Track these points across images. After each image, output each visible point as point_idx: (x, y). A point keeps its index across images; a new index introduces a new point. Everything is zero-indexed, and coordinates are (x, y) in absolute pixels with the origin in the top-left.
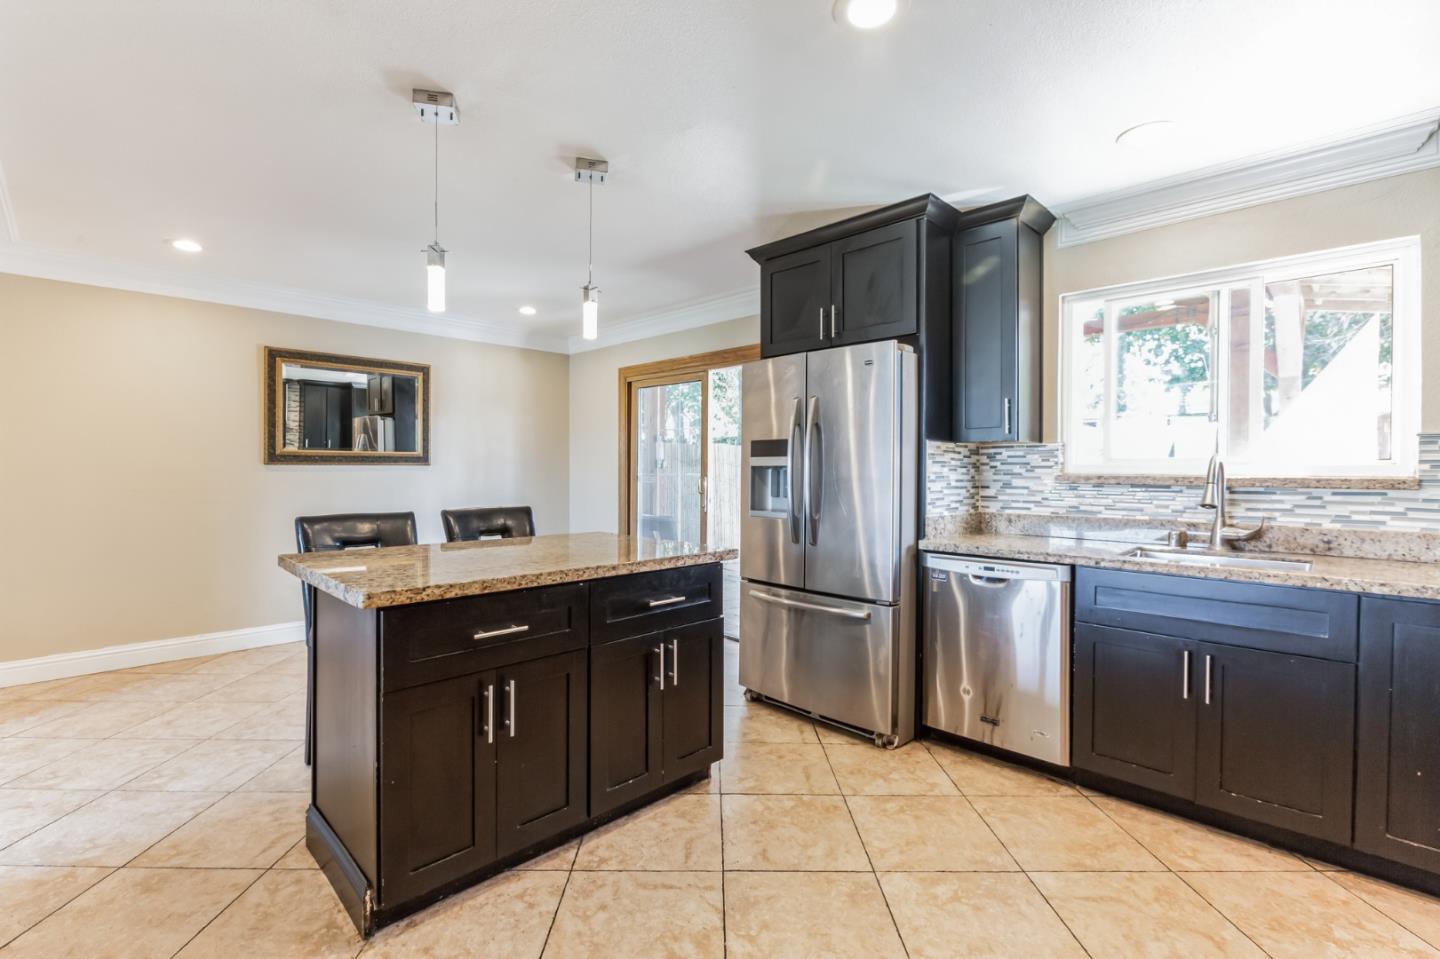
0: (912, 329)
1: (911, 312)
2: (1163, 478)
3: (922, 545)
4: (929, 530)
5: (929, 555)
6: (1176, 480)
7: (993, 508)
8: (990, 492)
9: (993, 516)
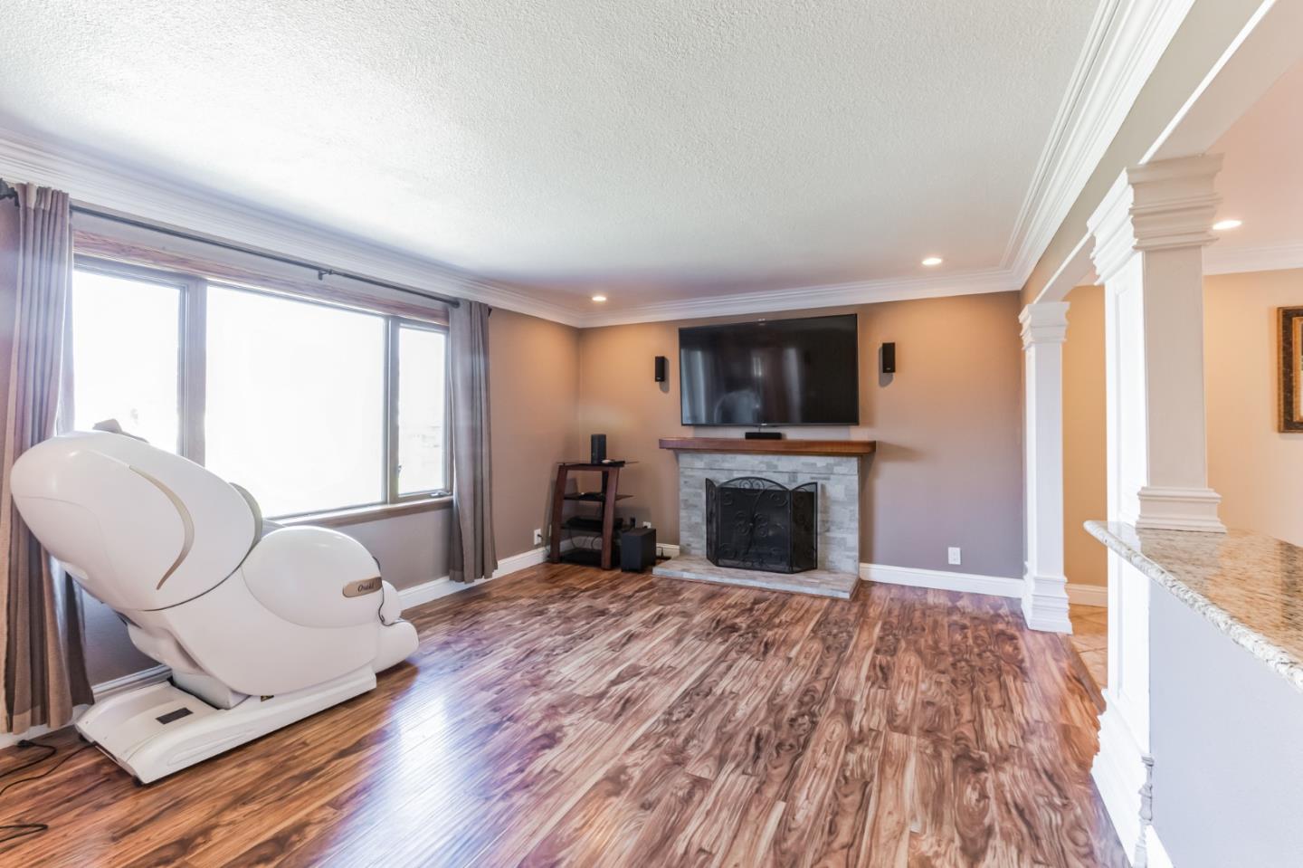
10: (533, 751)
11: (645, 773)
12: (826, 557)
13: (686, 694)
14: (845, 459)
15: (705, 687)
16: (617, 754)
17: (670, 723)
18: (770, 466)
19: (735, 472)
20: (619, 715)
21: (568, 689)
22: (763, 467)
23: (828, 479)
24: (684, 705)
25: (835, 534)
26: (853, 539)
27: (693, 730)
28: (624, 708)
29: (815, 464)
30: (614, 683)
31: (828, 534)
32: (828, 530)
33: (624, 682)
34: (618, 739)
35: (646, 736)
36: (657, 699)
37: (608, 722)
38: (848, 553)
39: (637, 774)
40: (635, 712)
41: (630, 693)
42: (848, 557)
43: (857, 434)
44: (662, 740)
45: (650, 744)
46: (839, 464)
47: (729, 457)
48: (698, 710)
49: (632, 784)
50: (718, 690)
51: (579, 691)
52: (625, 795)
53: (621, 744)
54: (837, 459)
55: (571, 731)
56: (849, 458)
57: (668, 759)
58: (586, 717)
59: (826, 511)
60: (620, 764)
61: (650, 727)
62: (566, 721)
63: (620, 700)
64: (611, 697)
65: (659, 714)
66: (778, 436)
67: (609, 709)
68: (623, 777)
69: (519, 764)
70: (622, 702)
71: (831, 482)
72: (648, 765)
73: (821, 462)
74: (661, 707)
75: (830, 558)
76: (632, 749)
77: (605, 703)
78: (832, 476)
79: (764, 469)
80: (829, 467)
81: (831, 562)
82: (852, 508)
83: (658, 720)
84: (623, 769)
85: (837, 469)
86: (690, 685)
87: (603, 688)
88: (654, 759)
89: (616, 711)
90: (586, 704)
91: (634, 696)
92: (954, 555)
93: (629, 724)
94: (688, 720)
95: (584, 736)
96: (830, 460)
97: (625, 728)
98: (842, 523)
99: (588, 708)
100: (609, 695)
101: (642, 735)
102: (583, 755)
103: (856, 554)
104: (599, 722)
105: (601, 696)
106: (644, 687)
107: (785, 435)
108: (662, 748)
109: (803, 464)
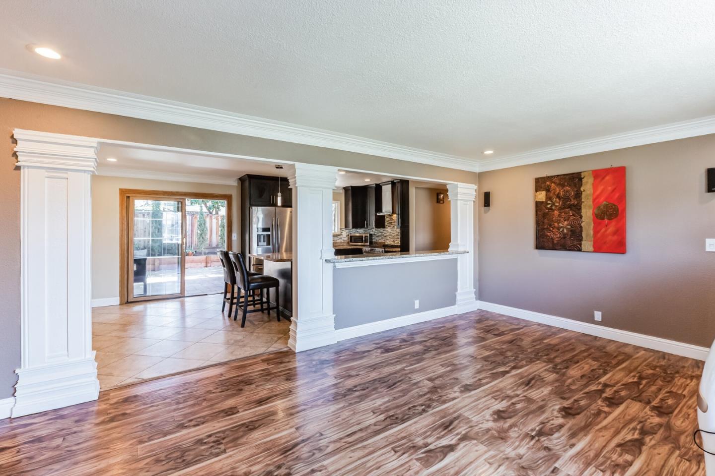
10: (509, 411)
11: (452, 388)
13: (403, 421)
15: (388, 421)
16: (463, 398)
17: (427, 405)
20: (456, 419)
21: (492, 453)
24: (411, 413)
27: (418, 398)
28: (451, 423)
30: (451, 448)
33: (443, 447)
34: (460, 405)
35: (444, 402)
36: (426, 423)
37: (464, 416)
39: (456, 389)
40: (445, 417)
41: (442, 433)
44: (436, 399)
45: (444, 398)
48: (407, 408)
49: (459, 386)
50: (382, 417)
51: (482, 448)
52: (463, 384)
53: (459, 402)
55: (488, 417)
57: (439, 390)
58: (478, 423)
60: (463, 394)
61: (440, 406)
62: (490, 424)
63: (451, 430)
64: (457, 434)
65: (431, 412)
67: (461, 425)
68: (463, 389)
69: (515, 407)
70: (451, 427)
72: (450, 391)
74: (428, 416)
76: (454, 399)
77: (463, 430)
83: (434, 408)
84: (462, 392)
86: (396, 427)
87: (462, 445)
88: (445, 392)
89: (456, 422)
90: (477, 433)
91: (440, 430)
93: (451, 411)
94: (416, 404)
95: (479, 412)
97: (454, 409)
99: (476, 429)
100: (459, 437)
101: (447, 403)
102: (481, 402)
104: (470, 417)
105: (465, 438)
106: (430, 436)
108: (439, 395)
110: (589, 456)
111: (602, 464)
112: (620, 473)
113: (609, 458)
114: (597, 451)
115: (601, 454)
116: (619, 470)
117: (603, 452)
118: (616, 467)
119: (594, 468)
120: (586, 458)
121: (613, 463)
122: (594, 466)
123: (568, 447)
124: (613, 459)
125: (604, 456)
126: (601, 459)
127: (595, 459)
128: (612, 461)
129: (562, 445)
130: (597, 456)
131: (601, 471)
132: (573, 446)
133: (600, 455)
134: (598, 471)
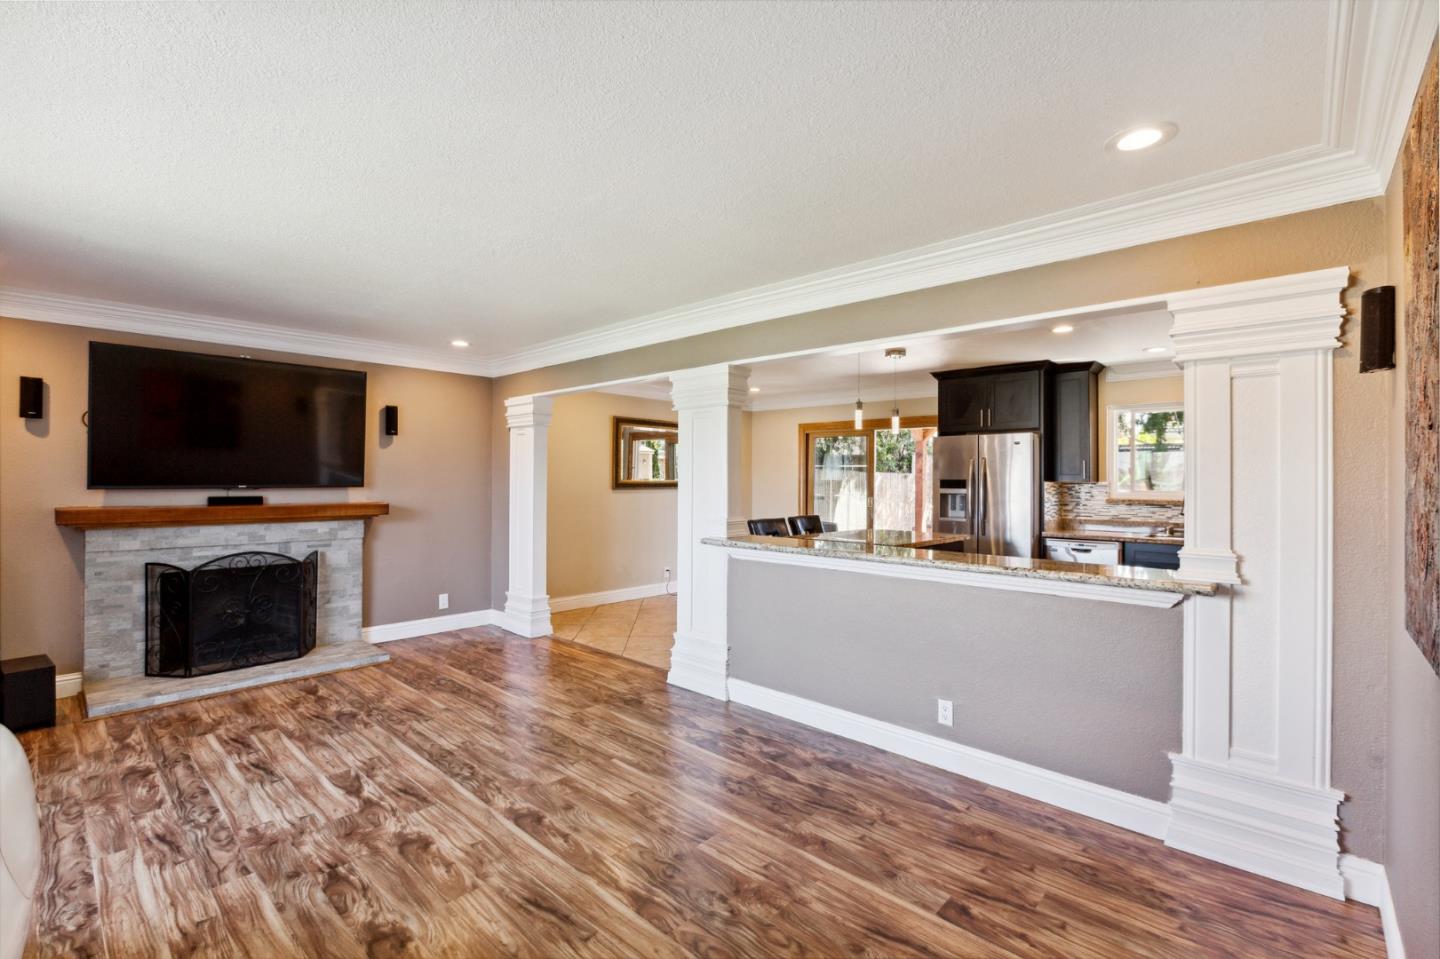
0: (1037, 426)
1: (1037, 416)
2: (1162, 501)
3: (1044, 534)
4: (1046, 527)
5: (1048, 540)
6: (1168, 502)
7: (1071, 516)
8: (1069, 508)
9: (1071, 520)
12: (325, 631)
14: (350, 522)
18: (252, 537)
19: (195, 550)
22: (244, 539)
23: (329, 545)
25: (337, 604)
26: (356, 606)
29: (316, 530)
31: (328, 606)
32: (328, 602)
38: (351, 621)
42: (352, 625)
43: (354, 496)
46: (344, 529)
47: (186, 530)
54: (342, 523)
56: (356, 521)
59: (326, 582)
66: (259, 501)
71: (331, 548)
73: (322, 528)
75: (331, 632)
78: (333, 543)
79: (246, 542)
80: (333, 535)
81: (332, 635)
82: (356, 573)
85: (341, 534)
92: (443, 601)
96: (334, 524)
98: (344, 590)
103: (360, 620)
107: (267, 499)
109: (301, 531)
110: (243, 920)
111: (212, 929)
112: (178, 945)
113: (216, 945)
114: (245, 936)
115: (233, 937)
116: (182, 946)
117: (237, 945)
118: (191, 945)
119: (213, 915)
120: (240, 915)
121: (203, 944)
122: (216, 917)
123: (282, 901)
124: (209, 951)
125: (225, 940)
126: (222, 932)
127: (230, 923)
128: (206, 946)
129: (291, 895)
130: (235, 932)
131: (202, 922)
132: (280, 908)
133: (232, 935)
134: (205, 918)
